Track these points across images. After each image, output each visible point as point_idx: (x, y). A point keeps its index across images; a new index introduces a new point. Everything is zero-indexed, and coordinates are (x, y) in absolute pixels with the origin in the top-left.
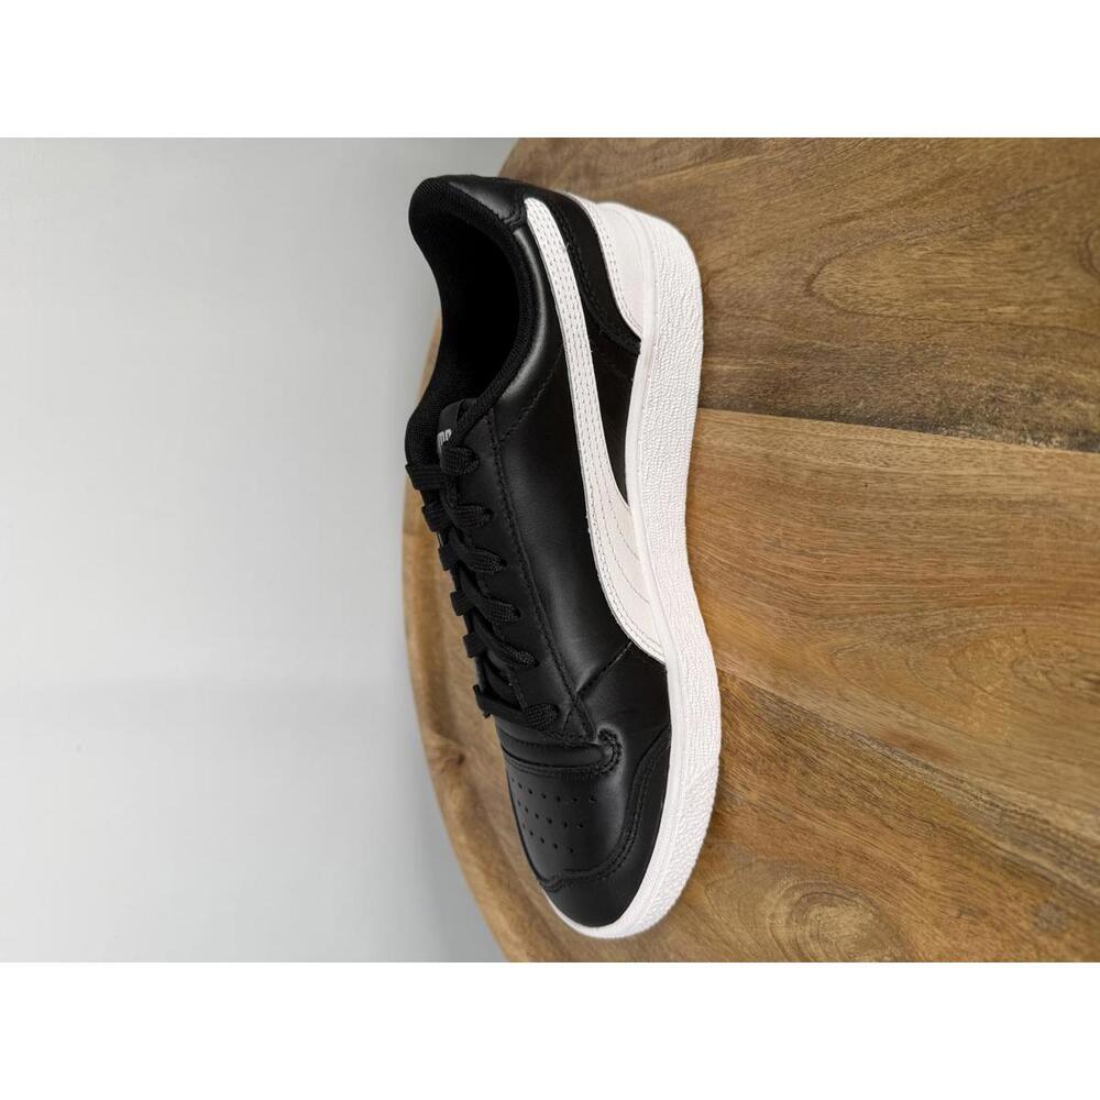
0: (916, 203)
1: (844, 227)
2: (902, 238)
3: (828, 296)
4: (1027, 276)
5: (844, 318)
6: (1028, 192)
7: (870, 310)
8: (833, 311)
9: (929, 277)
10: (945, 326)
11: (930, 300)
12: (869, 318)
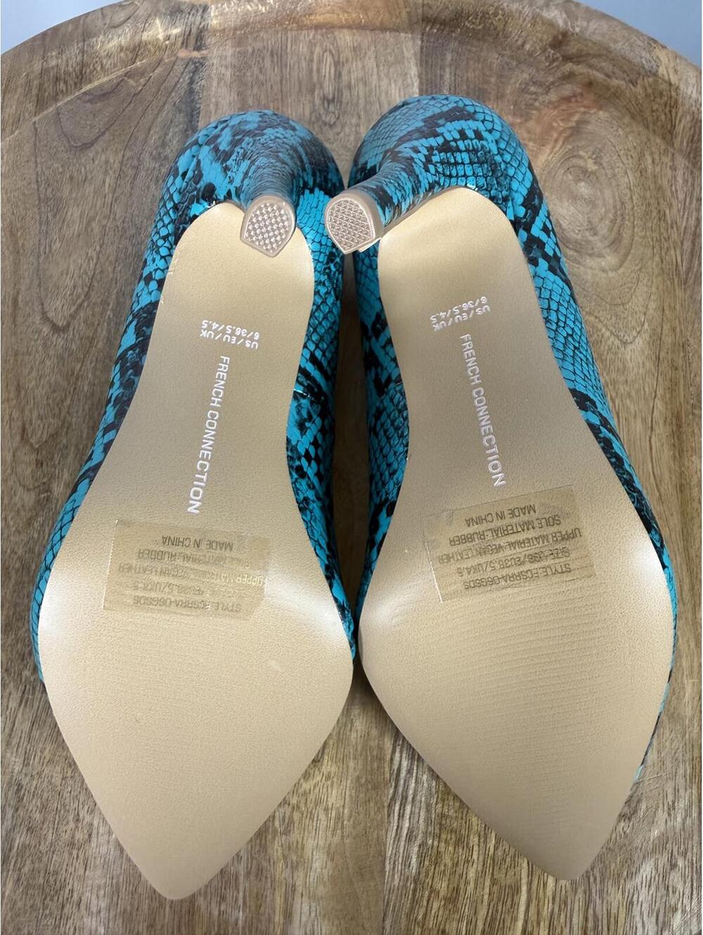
0: (21, 251)
1: (20, 304)
2: (42, 258)
3: (73, 309)
4: (88, 174)
5: (93, 294)
6: (37, 181)
7: (90, 274)
8: (86, 304)
9: (76, 234)
10: (112, 217)
11: (92, 231)
12: (97, 271)
